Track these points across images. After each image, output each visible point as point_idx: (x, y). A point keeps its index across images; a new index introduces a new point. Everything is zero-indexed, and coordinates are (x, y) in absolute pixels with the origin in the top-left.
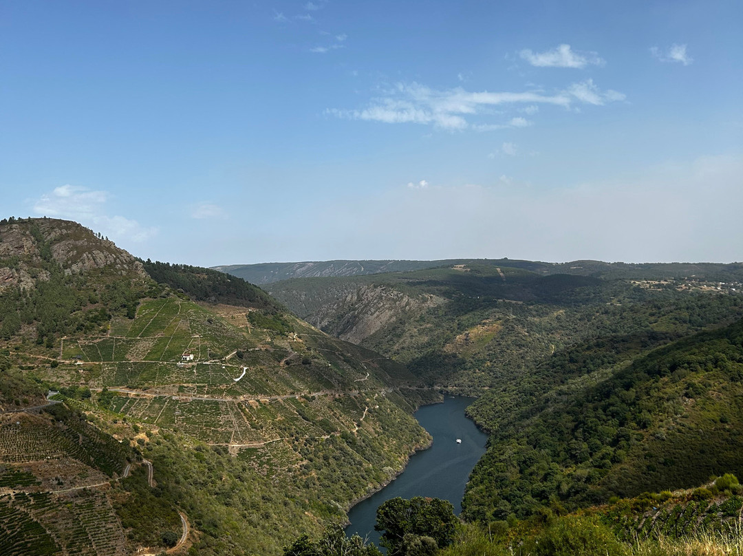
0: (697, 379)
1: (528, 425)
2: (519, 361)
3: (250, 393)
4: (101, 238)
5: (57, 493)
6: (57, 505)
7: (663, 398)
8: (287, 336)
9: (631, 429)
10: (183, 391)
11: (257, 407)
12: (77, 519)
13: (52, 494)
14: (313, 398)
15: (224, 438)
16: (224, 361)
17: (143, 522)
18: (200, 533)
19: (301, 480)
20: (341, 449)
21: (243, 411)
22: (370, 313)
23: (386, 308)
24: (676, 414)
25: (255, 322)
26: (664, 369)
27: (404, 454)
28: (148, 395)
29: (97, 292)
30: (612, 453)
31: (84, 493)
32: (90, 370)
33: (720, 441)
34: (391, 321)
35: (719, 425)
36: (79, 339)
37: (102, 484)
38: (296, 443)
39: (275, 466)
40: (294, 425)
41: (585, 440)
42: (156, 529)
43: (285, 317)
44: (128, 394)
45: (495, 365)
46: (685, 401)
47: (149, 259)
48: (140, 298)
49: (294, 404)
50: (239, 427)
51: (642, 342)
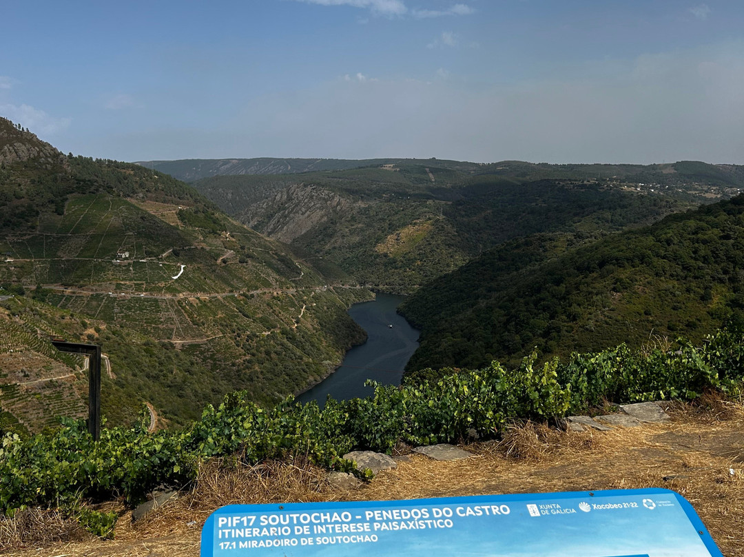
0: (624, 274)
1: (461, 320)
2: (448, 260)
3: (190, 291)
4: (21, 130)
5: (25, 385)
6: (26, 396)
7: (592, 293)
8: (220, 235)
9: (561, 321)
10: (120, 288)
11: (197, 304)
12: (47, 409)
13: (19, 385)
14: (252, 296)
15: (166, 334)
16: (161, 258)
17: (112, 411)
18: (167, 421)
19: (245, 374)
20: (282, 345)
21: (184, 308)
22: (300, 212)
23: (317, 208)
24: (604, 307)
25: (186, 221)
26: (592, 266)
27: (342, 349)
28: (85, 292)
29: (22, 186)
30: (543, 343)
31: (51, 385)
32: (22, 267)
33: (644, 332)
34: (323, 220)
35: (644, 317)
36: (7, 236)
37: (67, 376)
38: (238, 338)
39: (219, 361)
40: (235, 321)
41: (517, 332)
42: (126, 418)
43: (217, 215)
44: (63, 291)
45: (425, 264)
46: (613, 295)
47: (70, 153)
48: (67, 194)
49: (234, 302)
50: (180, 324)
51: (568, 241)
